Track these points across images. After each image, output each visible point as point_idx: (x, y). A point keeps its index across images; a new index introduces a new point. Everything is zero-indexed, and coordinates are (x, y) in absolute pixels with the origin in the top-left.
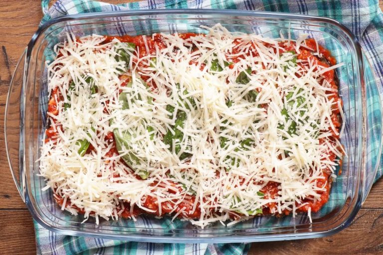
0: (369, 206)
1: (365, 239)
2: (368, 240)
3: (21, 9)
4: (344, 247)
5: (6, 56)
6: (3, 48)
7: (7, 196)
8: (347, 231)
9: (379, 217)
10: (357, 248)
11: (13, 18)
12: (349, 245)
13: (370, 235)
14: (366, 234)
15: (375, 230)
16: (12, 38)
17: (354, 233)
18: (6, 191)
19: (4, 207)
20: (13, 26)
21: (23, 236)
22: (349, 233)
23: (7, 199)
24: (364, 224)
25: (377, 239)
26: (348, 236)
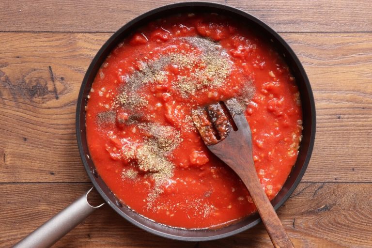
0: (312, 181)
1: (309, 204)
2: (311, 205)
3: (62, 39)
4: (294, 210)
5: (51, 73)
6: (50, 67)
7: (52, 174)
8: (296, 198)
9: (318, 189)
10: (303, 211)
11: (56, 46)
12: (297, 209)
13: (312, 201)
14: (309, 200)
15: (316, 198)
16: (56, 60)
17: (300, 200)
18: (52, 170)
19: (51, 182)
20: (57, 52)
21: (64, 202)
22: (297, 200)
23: (53, 176)
24: (308, 194)
25: (317, 204)
26: (296, 202)
